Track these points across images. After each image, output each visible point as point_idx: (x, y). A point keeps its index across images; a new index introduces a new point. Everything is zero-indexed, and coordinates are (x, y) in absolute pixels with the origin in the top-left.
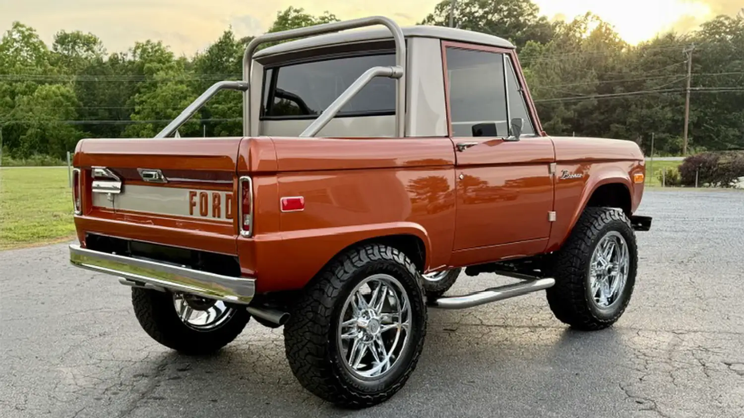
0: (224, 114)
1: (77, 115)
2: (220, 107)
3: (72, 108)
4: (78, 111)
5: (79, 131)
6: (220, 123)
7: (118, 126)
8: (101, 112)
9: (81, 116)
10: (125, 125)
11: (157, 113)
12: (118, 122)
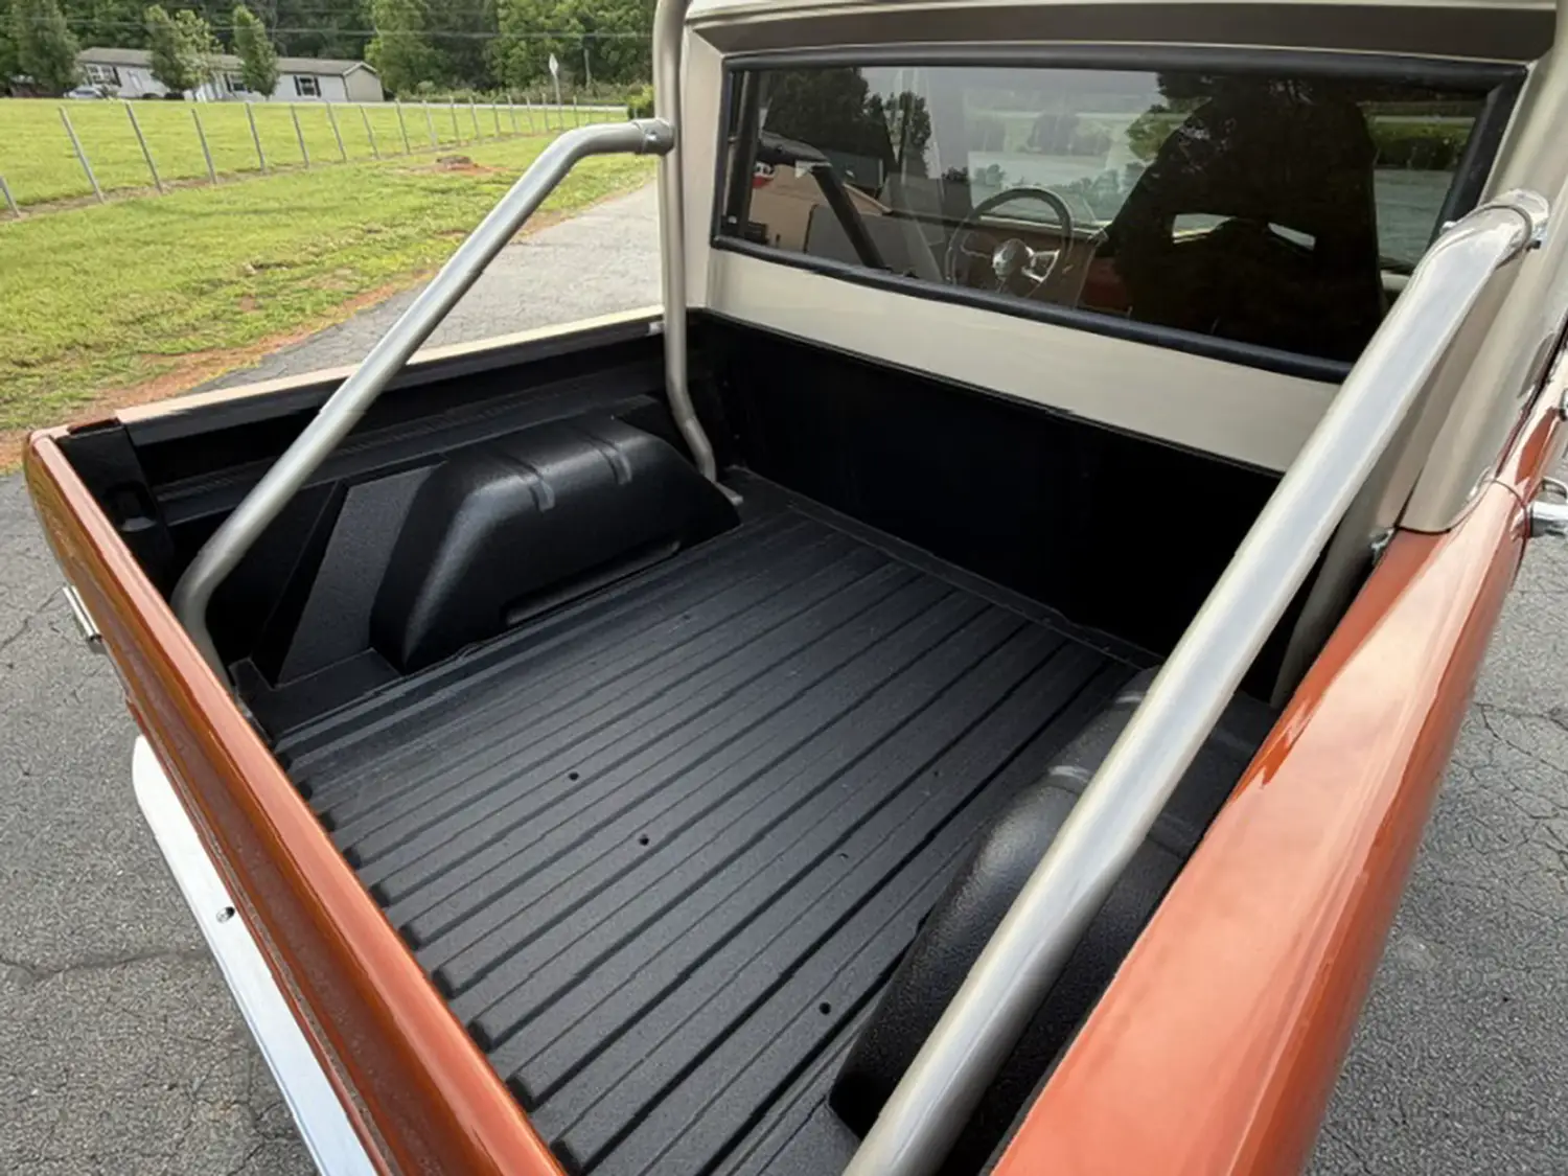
0: (612, 28)
1: (423, 23)
2: (607, 15)
3: (417, 13)
4: (424, 16)
5: (429, 47)
6: (607, 39)
7: (477, 41)
8: (453, 18)
9: (428, 24)
10: (485, 40)
11: (527, 22)
12: (476, 36)
